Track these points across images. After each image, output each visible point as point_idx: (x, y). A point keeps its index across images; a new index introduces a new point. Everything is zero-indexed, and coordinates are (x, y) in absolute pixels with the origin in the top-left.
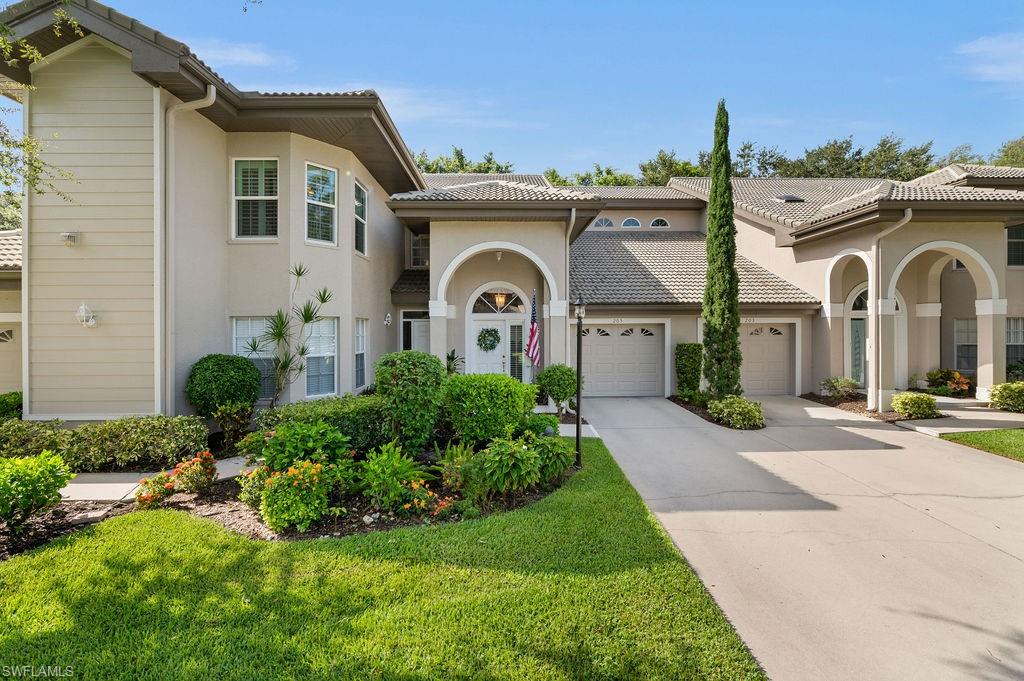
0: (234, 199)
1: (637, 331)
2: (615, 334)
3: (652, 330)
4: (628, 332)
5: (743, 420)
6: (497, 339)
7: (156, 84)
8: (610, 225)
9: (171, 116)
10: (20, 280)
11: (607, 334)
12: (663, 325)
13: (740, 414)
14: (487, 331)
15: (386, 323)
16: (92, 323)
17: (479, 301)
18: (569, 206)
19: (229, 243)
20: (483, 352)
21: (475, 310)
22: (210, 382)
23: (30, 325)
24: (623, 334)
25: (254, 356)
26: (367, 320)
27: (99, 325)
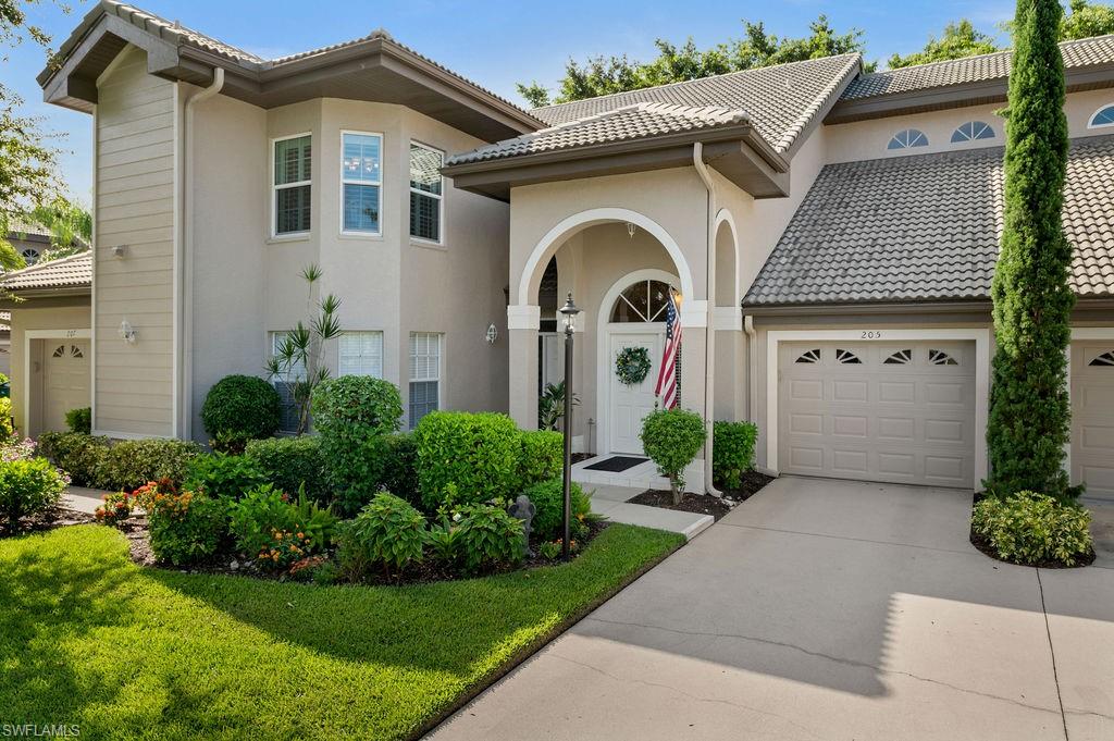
0: (274, 188)
1: (920, 355)
2: (872, 360)
3: (951, 353)
4: (901, 356)
5: (1018, 543)
6: (646, 365)
7: (174, 79)
8: (923, 141)
9: (190, 110)
10: (90, 296)
11: (856, 361)
12: (971, 344)
13: (1008, 530)
14: (629, 352)
15: (488, 338)
16: (132, 339)
17: (619, 302)
18: (687, 141)
19: (269, 243)
20: (624, 387)
21: (616, 317)
22: (217, 406)
23: (96, 341)
24: (889, 361)
25: (274, 379)
26: (443, 334)
27: (137, 341)
